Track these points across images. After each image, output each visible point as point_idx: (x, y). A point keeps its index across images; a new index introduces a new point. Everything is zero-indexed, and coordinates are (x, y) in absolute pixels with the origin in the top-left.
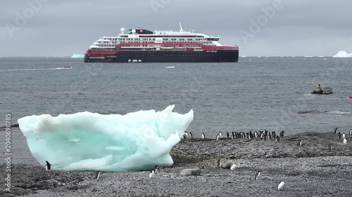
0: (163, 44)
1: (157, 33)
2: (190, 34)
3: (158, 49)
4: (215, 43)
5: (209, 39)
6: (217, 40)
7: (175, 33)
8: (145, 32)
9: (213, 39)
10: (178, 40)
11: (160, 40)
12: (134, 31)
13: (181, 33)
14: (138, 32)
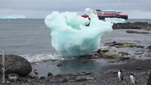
0: (104, 14)
1: (102, 11)
2: (112, 11)
3: (102, 16)
4: (120, 14)
5: (118, 13)
6: (121, 13)
7: (108, 11)
8: (99, 10)
9: (120, 13)
10: (109, 13)
11: (103, 13)
12: (95, 10)
13: (110, 11)
14: (97, 10)
